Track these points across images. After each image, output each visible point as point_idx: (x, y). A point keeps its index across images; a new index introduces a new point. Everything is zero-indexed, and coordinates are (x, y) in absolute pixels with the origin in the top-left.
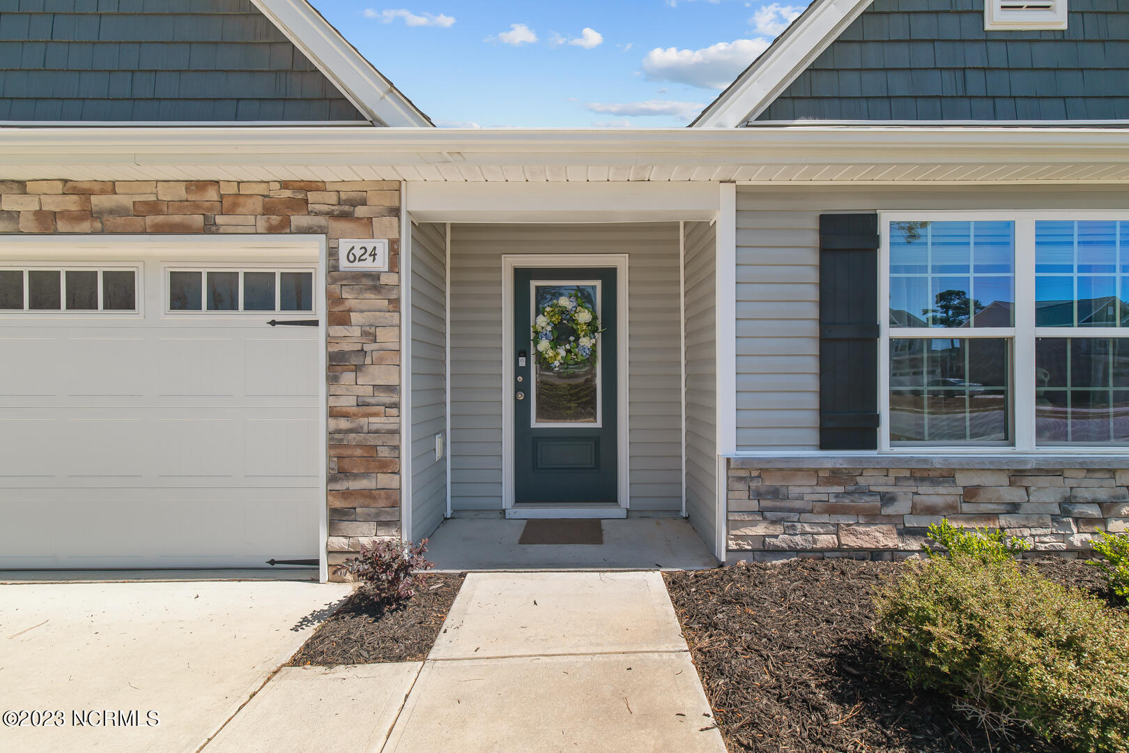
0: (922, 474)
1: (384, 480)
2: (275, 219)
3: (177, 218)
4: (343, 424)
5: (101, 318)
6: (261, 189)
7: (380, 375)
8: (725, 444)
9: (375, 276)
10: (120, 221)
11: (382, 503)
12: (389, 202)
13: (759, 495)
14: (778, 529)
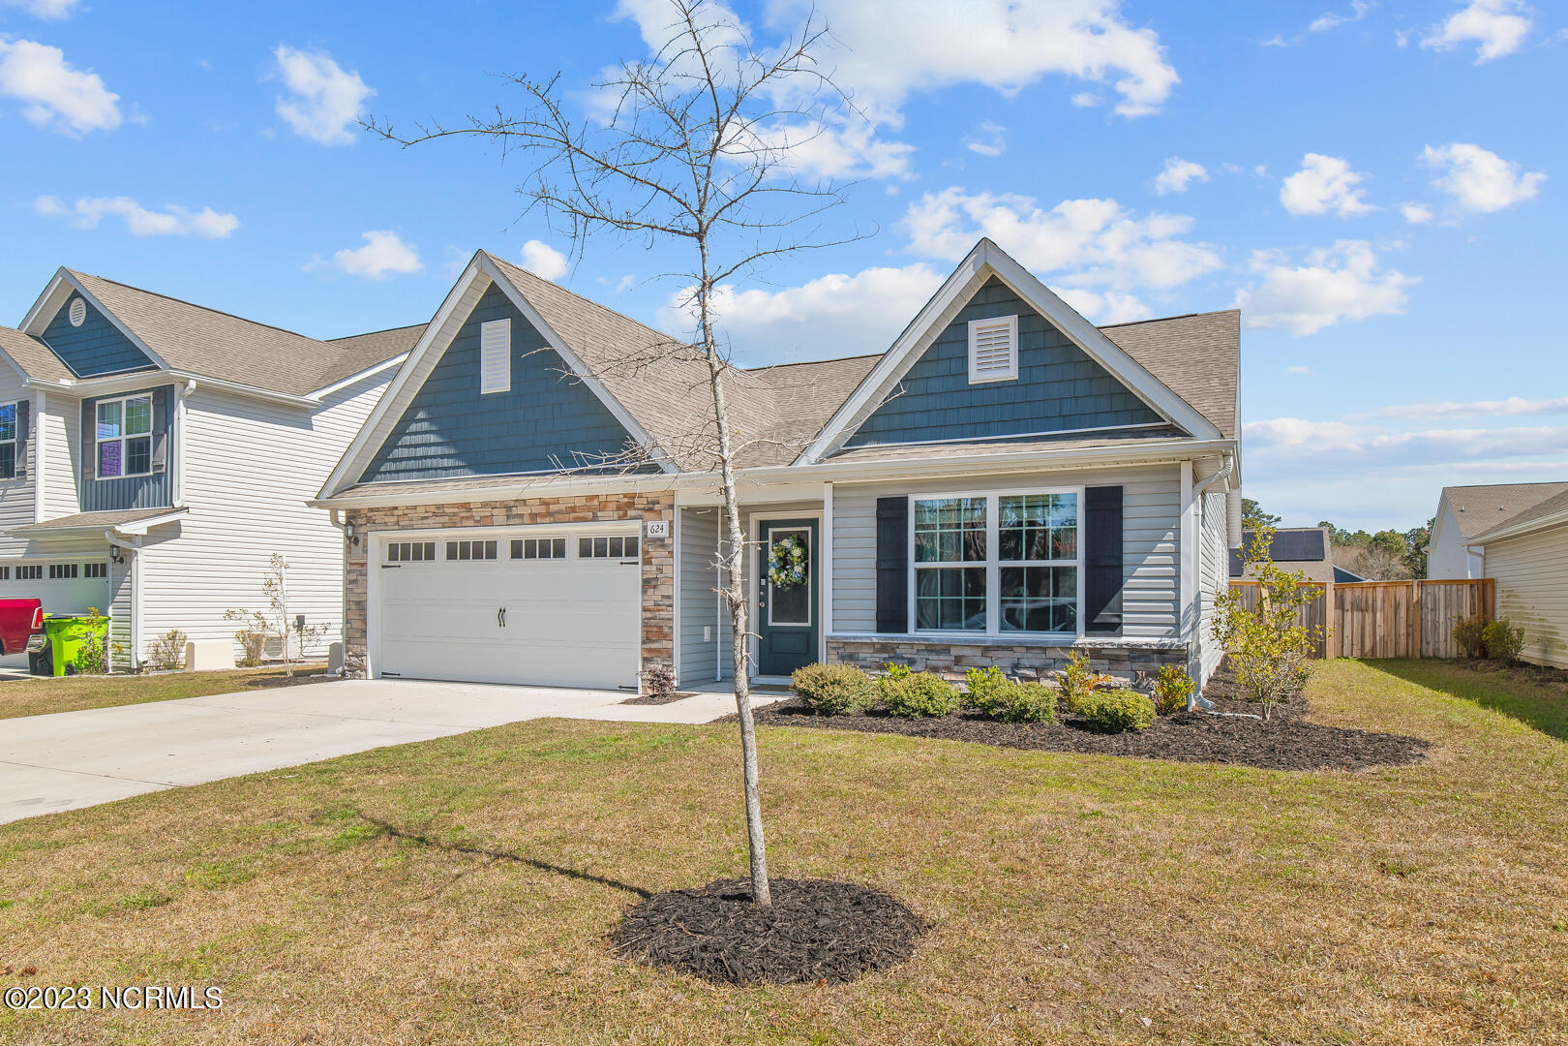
1: (665, 644)
2: (621, 513)
3: (582, 514)
4: (649, 615)
5: (552, 562)
6: (615, 498)
7: (664, 590)
8: (827, 629)
9: (662, 540)
10: (561, 516)
11: (665, 655)
12: (670, 502)
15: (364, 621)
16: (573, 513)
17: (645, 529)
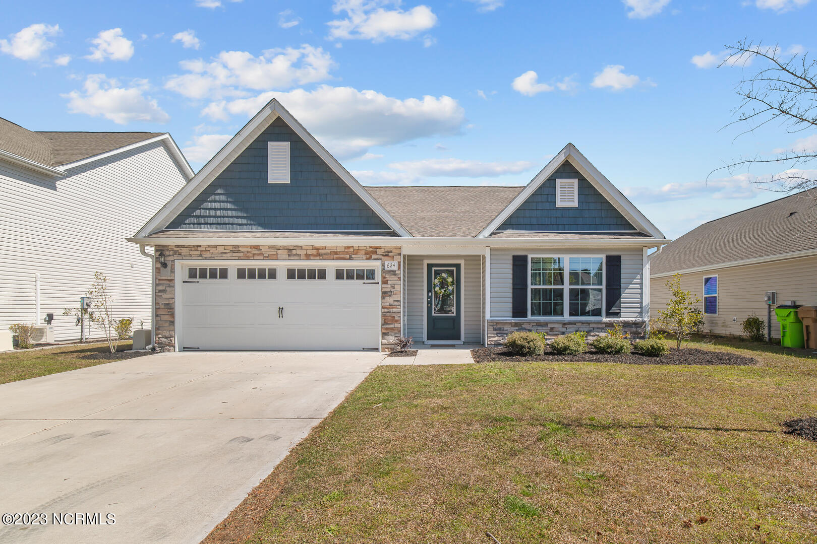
0: (539, 324)
1: (396, 325)
2: (368, 256)
3: (343, 256)
4: (386, 310)
5: (317, 281)
6: (364, 248)
7: (395, 297)
8: (488, 317)
9: (394, 271)
10: (327, 256)
11: (396, 331)
12: (398, 252)
13: (496, 330)
14: (501, 338)
17: (383, 265)
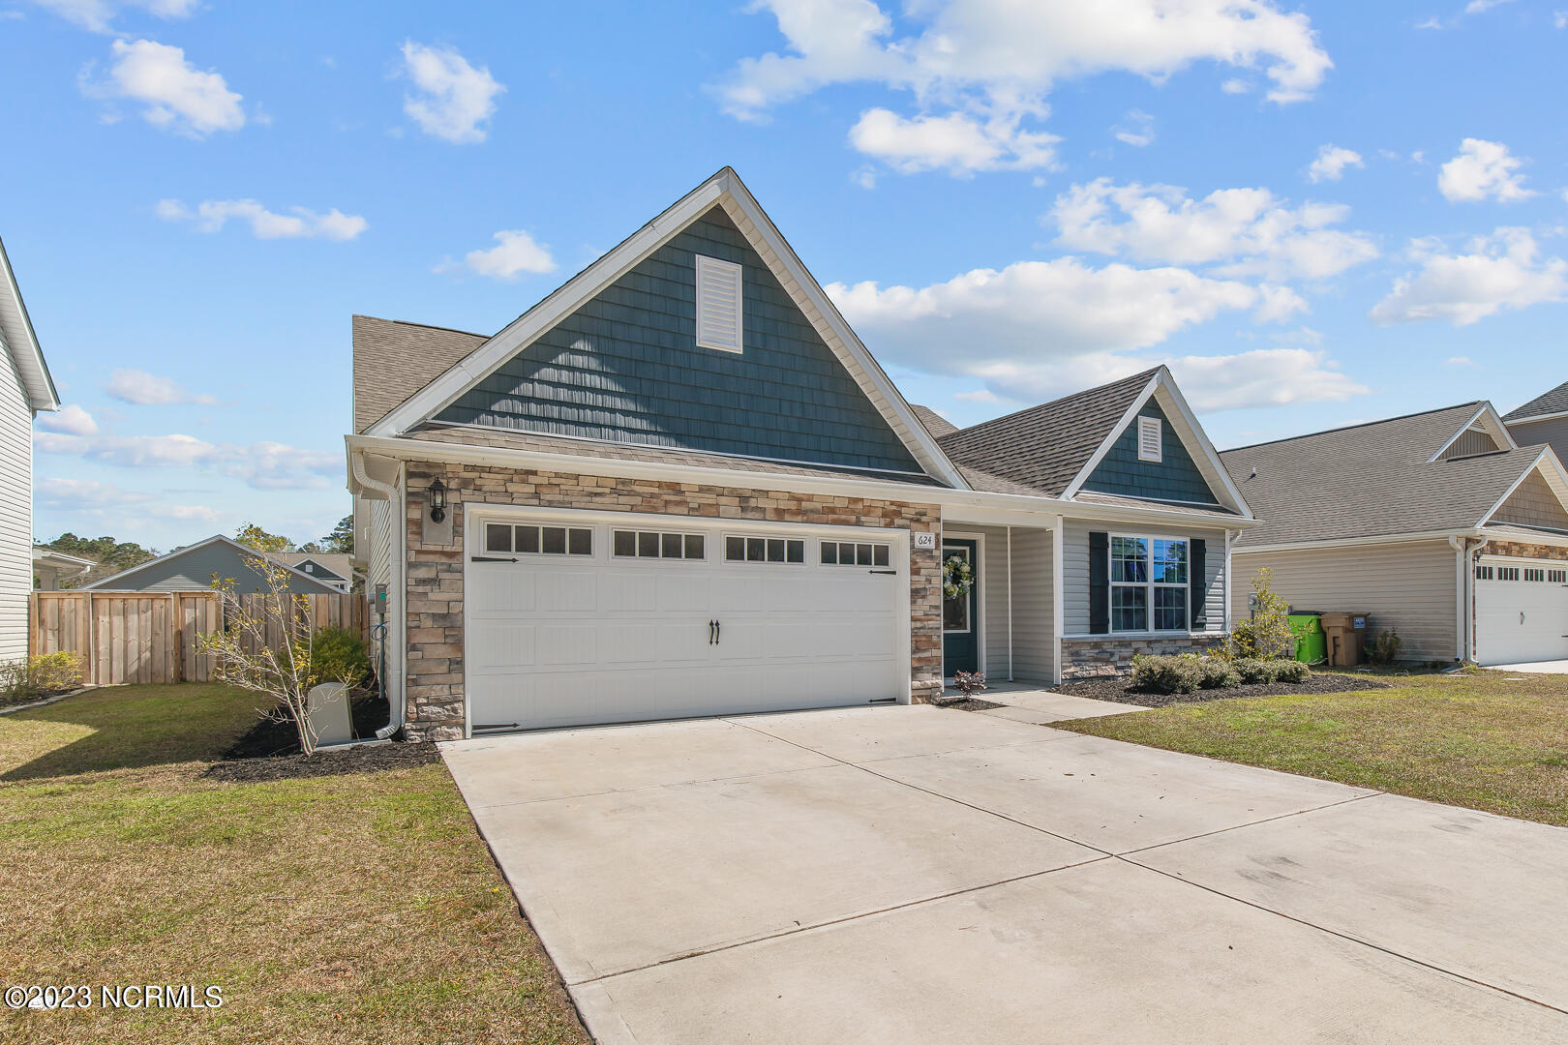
0: (1122, 644)
1: (934, 653)
2: (888, 520)
3: (843, 517)
4: (919, 624)
5: (786, 567)
6: (881, 504)
7: (932, 600)
8: (1059, 631)
9: (931, 551)
10: (815, 516)
11: (934, 664)
12: (935, 515)
13: (1072, 655)
14: (1078, 669)
15: (459, 644)
16: (829, 513)
17: (912, 539)
